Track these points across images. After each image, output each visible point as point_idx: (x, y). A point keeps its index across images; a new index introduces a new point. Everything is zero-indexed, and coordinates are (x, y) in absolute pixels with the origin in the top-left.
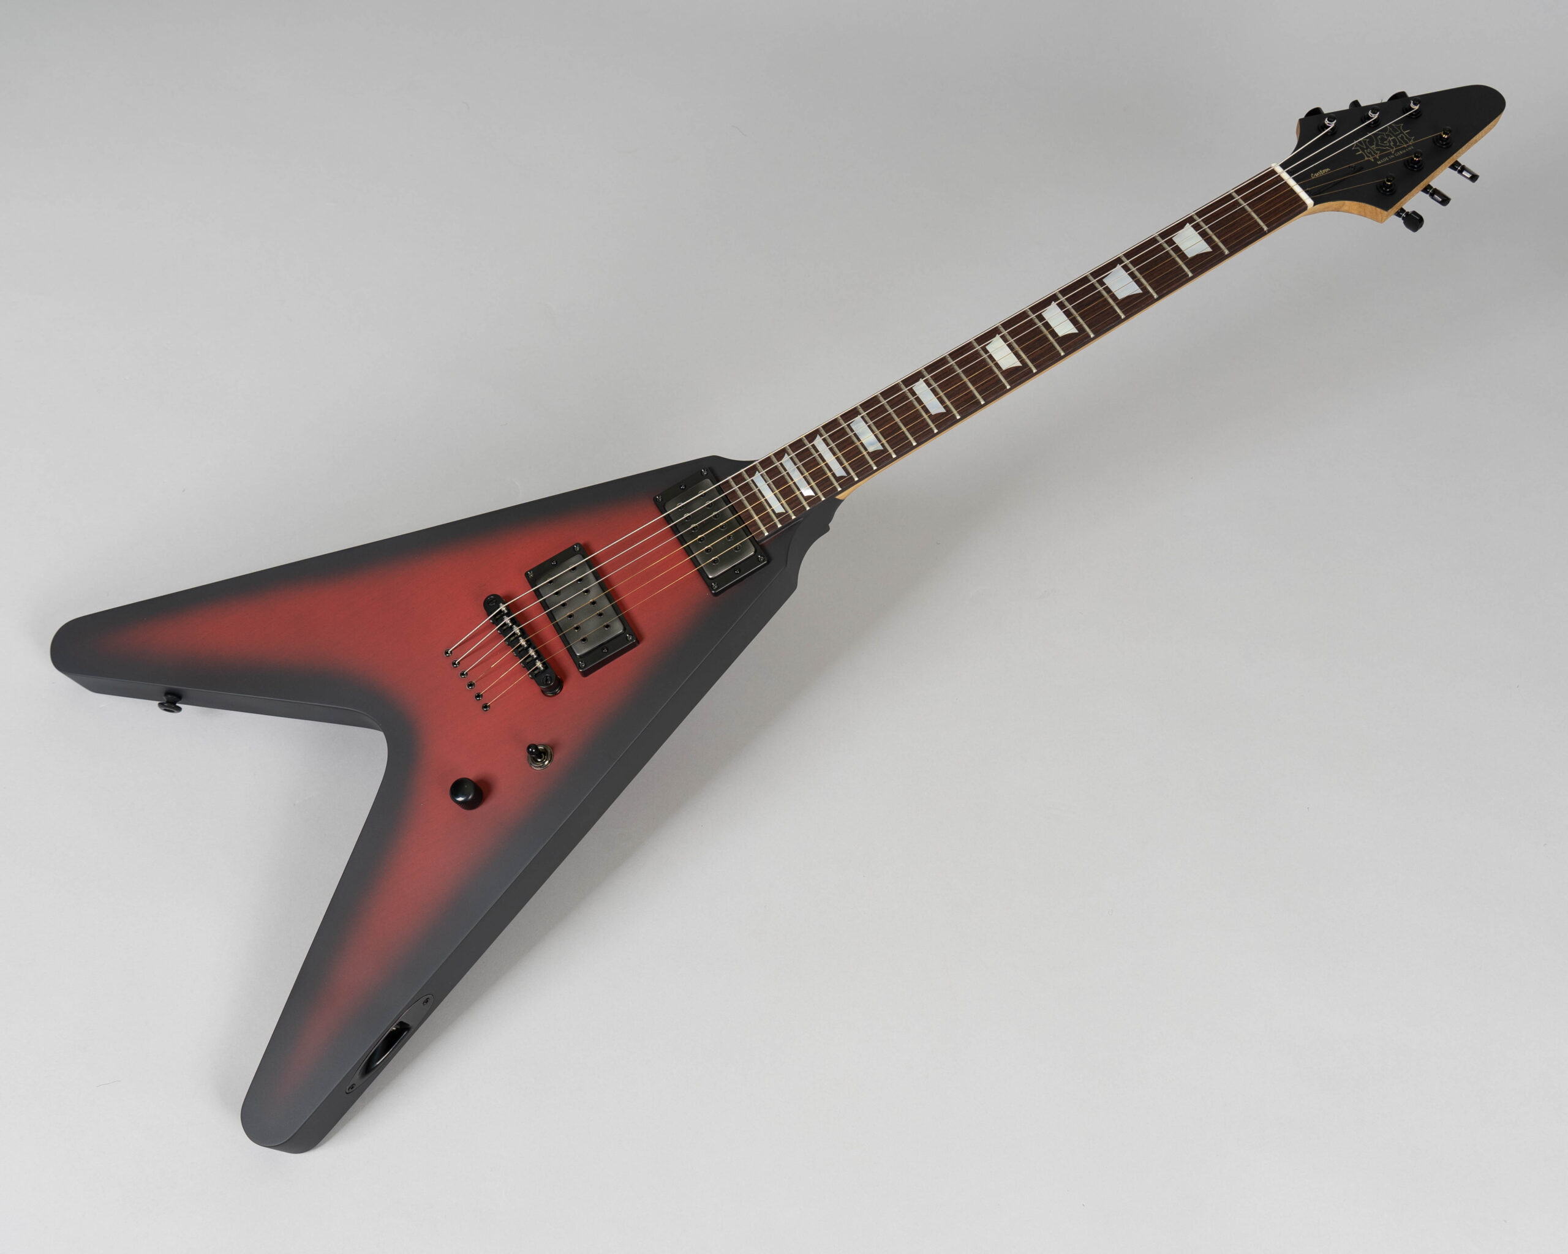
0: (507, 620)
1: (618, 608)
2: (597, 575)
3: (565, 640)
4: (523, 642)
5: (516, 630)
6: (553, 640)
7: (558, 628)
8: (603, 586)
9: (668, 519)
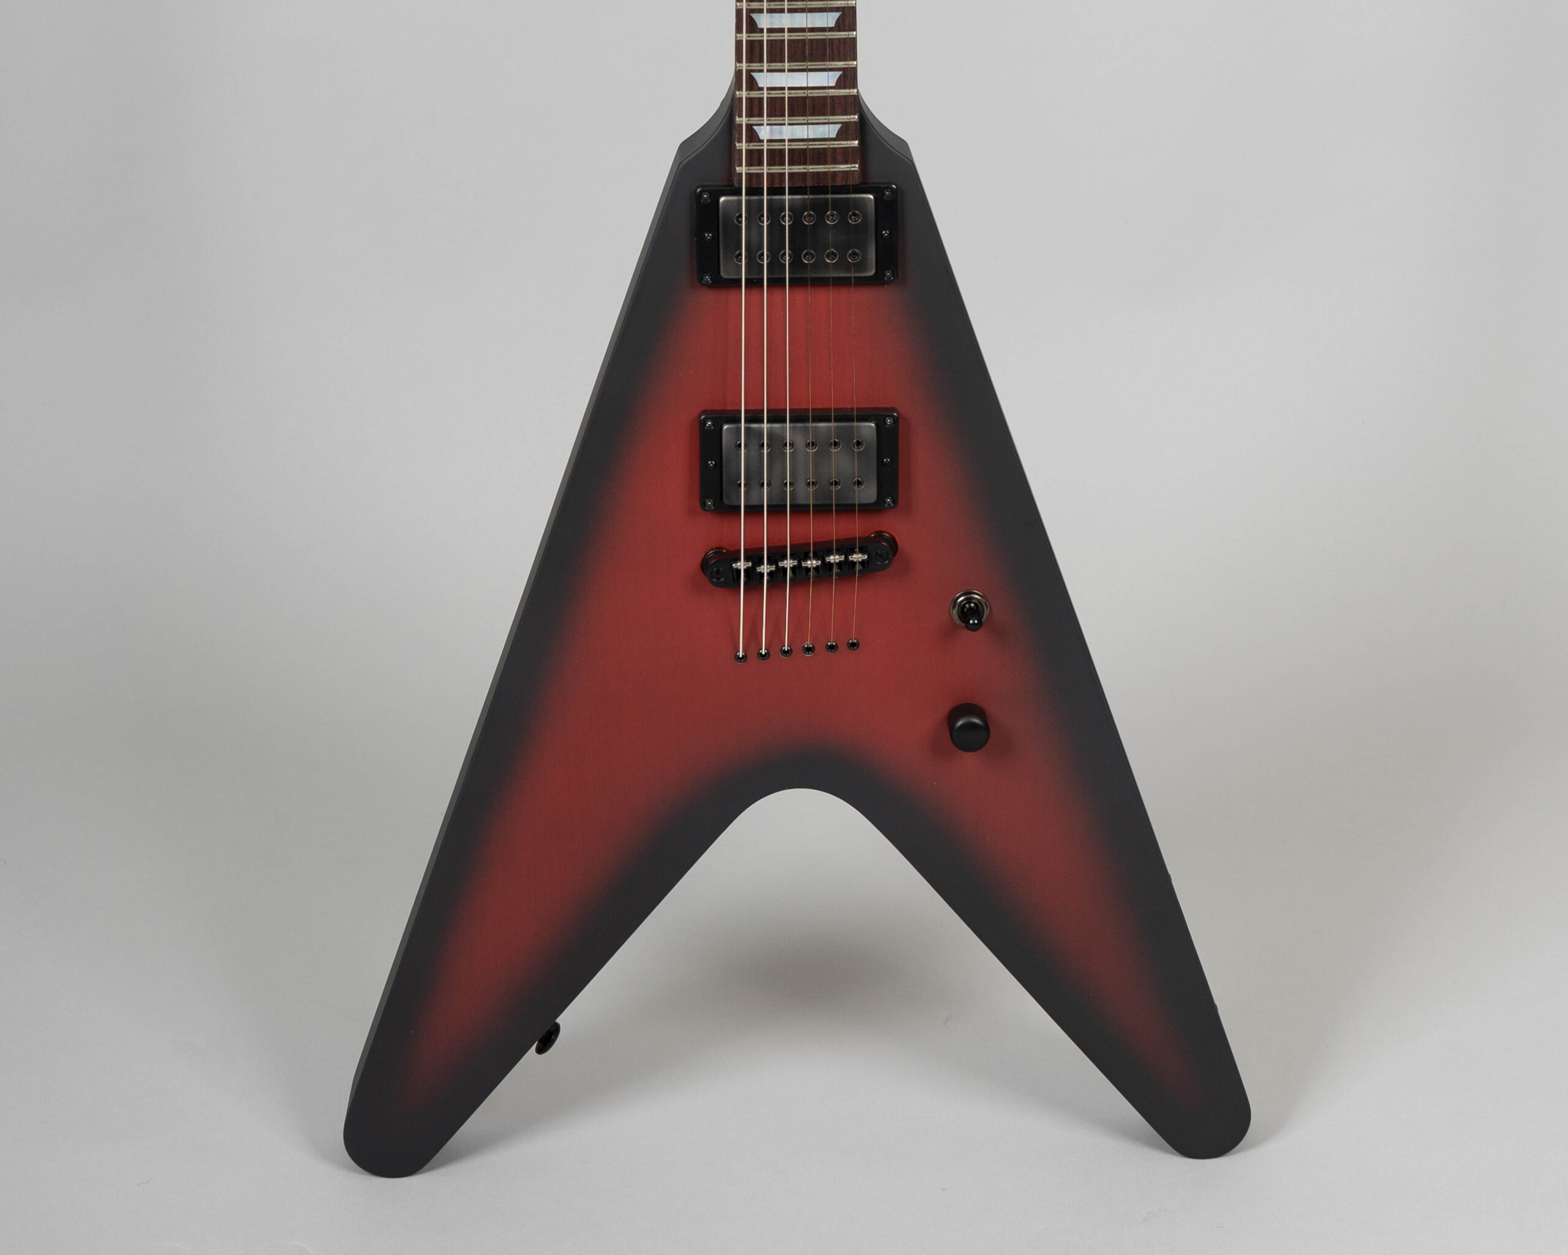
0: (765, 569)
1: (844, 416)
2: (777, 417)
3: (846, 509)
4: (812, 563)
5: (788, 563)
6: (835, 528)
7: (823, 509)
8: (799, 417)
9: (754, 283)
